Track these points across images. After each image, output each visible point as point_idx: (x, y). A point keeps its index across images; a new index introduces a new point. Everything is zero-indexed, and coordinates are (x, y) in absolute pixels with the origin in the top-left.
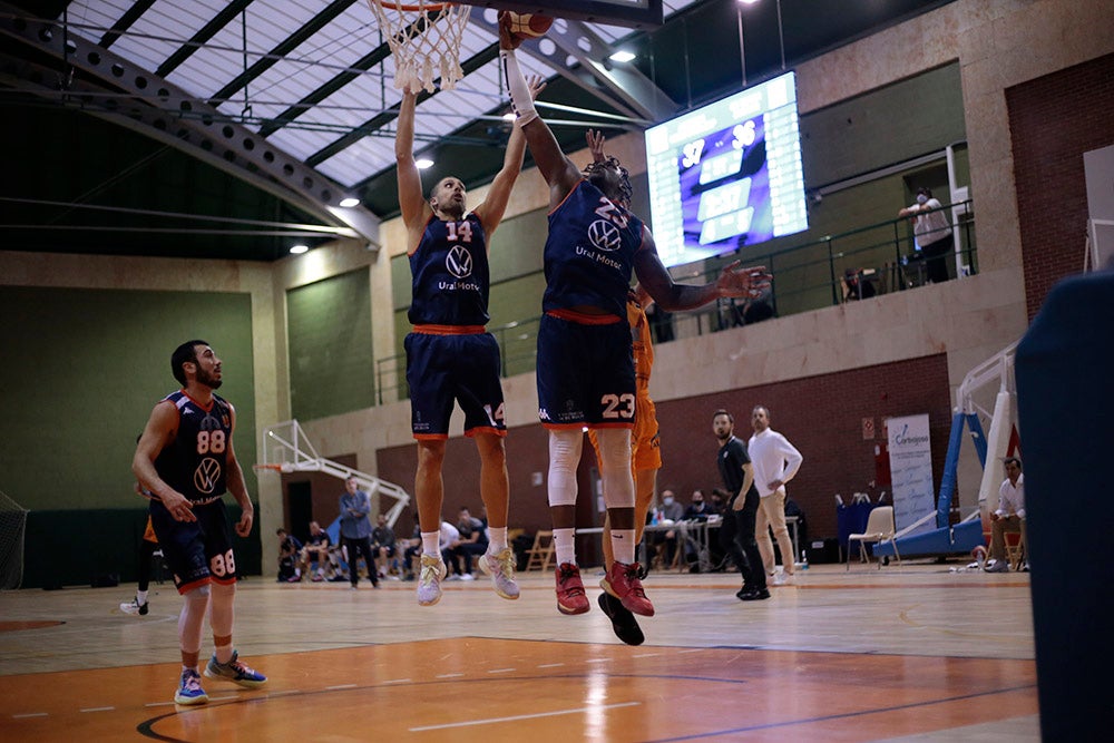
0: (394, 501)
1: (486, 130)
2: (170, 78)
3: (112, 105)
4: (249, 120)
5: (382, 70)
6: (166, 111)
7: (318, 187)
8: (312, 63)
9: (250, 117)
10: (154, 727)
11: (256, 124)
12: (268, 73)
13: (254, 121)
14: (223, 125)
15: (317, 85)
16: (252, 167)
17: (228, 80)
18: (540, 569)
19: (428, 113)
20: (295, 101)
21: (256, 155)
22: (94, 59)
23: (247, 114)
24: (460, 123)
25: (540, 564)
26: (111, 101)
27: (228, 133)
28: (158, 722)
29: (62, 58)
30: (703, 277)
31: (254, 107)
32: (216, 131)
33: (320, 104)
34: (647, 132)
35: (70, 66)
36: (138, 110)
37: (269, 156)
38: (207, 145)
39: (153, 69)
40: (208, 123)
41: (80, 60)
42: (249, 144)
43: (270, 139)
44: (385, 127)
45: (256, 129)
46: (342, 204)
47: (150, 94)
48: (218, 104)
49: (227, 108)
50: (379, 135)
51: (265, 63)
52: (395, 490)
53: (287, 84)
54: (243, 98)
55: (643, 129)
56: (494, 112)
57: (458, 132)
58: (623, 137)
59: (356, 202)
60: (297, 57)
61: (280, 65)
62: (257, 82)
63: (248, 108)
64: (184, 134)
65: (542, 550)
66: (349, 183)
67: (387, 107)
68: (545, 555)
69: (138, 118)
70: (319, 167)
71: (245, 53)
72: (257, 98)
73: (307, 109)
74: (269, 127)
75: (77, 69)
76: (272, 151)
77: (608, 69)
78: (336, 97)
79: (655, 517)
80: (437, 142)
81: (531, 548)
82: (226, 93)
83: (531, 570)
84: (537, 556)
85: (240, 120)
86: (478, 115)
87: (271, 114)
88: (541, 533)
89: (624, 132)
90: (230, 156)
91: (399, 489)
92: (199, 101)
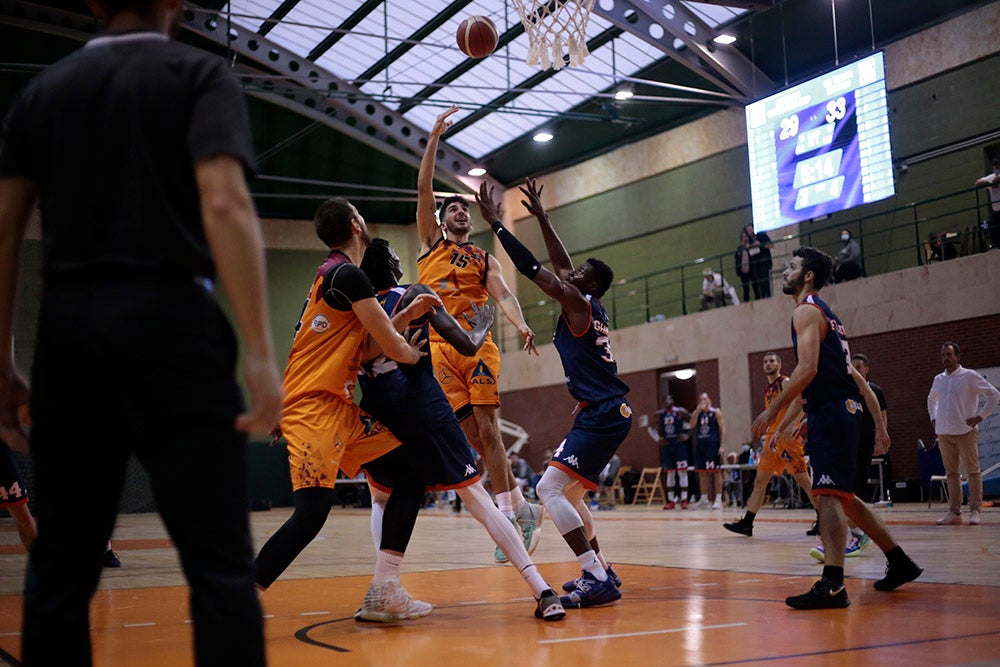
0: (515, 439)
1: (600, 107)
2: (320, 62)
3: (268, 86)
4: (389, 99)
5: (508, 53)
6: (315, 91)
7: (449, 159)
8: (445, 47)
9: (390, 96)
10: (309, 634)
11: (394, 102)
12: (405, 57)
13: (394, 99)
14: (366, 103)
15: (449, 67)
16: (391, 141)
17: (371, 63)
18: (646, 503)
19: (548, 92)
20: (430, 81)
21: (395, 130)
22: (253, 45)
23: (388, 93)
24: (577, 100)
25: (644, 497)
26: (268, 82)
27: (370, 110)
28: (314, 629)
29: (226, 45)
30: (797, 240)
31: (394, 86)
32: (359, 108)
33: (452, 83)
34: (747, 107)
35: (233, 52)
36: (292, 89)
37: (406, 131)
38: (352, 121)
39: (305, 54)
40: (353, 101)
41: (241, 46)
42: (388, 120)
43: (407, 115)
44: (509, 104)
45: (394, 107)
46: (470, 173)
47: (302, 75)
48: (361, 84)
49: (369, 88)
50: (505, 112)
51: (404, 48)
52: (515, 429)
53: (423, 66)
54: (384, 79)
55: (744, 106)
56: (609, 90)
57: (576, 109)
58: (724, 112)
59: (484, 171)
60: (432, 42)
61: (417, 49)
62: (396, 65)
63: (389, 88)
64: (331, 111)
65: (646, 486)
66: (477, 155)
67: (512, 86)
68: (650, 490)
69: (291, 97)
70: (451, 141)
71: (386, 38)
72: (396, 79)
73: (441, 88)
74: (407, 104)
75: (239, 55)
76: (409, 126)
77: (711, 51)
78: (465, 78)
79: (751, 457)
80: (556, 118)
81: (637, 483)
82: (369, 74)
83: (637, 503)
84: (642, 490)
85: (380, 98)
86: (594, 92)
87: (409, 92)
88: (646, 470)
89: (726, 108)
90: (371, 130)
91: (519, 428)
92: (344, 82)
